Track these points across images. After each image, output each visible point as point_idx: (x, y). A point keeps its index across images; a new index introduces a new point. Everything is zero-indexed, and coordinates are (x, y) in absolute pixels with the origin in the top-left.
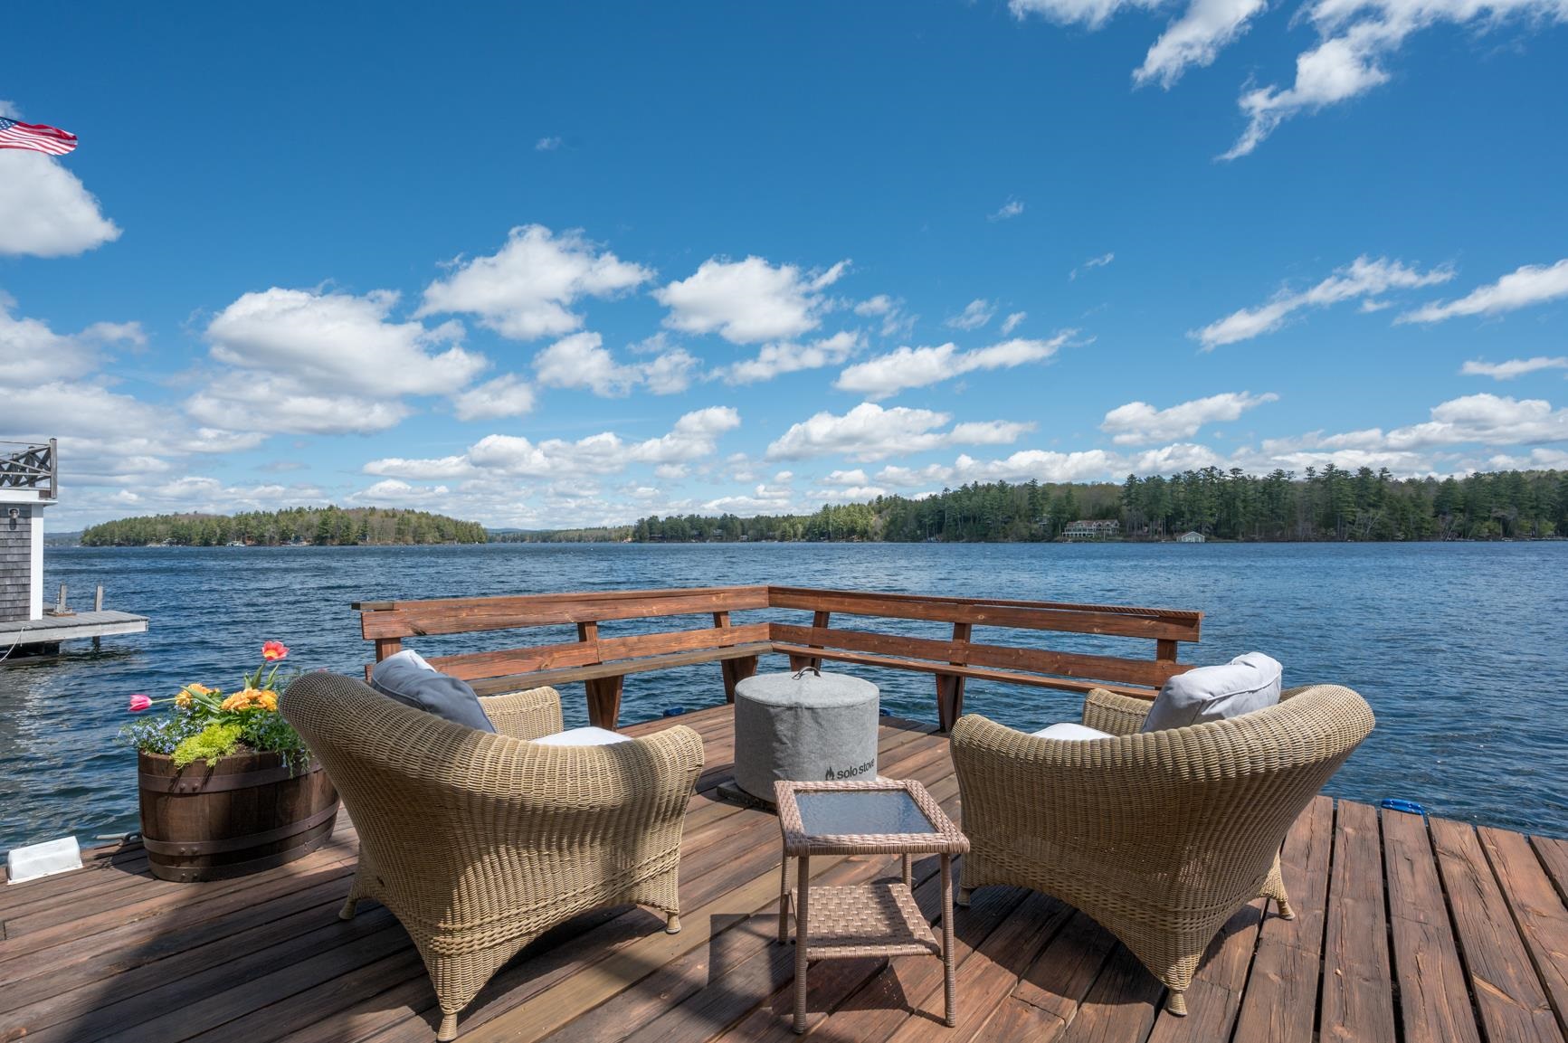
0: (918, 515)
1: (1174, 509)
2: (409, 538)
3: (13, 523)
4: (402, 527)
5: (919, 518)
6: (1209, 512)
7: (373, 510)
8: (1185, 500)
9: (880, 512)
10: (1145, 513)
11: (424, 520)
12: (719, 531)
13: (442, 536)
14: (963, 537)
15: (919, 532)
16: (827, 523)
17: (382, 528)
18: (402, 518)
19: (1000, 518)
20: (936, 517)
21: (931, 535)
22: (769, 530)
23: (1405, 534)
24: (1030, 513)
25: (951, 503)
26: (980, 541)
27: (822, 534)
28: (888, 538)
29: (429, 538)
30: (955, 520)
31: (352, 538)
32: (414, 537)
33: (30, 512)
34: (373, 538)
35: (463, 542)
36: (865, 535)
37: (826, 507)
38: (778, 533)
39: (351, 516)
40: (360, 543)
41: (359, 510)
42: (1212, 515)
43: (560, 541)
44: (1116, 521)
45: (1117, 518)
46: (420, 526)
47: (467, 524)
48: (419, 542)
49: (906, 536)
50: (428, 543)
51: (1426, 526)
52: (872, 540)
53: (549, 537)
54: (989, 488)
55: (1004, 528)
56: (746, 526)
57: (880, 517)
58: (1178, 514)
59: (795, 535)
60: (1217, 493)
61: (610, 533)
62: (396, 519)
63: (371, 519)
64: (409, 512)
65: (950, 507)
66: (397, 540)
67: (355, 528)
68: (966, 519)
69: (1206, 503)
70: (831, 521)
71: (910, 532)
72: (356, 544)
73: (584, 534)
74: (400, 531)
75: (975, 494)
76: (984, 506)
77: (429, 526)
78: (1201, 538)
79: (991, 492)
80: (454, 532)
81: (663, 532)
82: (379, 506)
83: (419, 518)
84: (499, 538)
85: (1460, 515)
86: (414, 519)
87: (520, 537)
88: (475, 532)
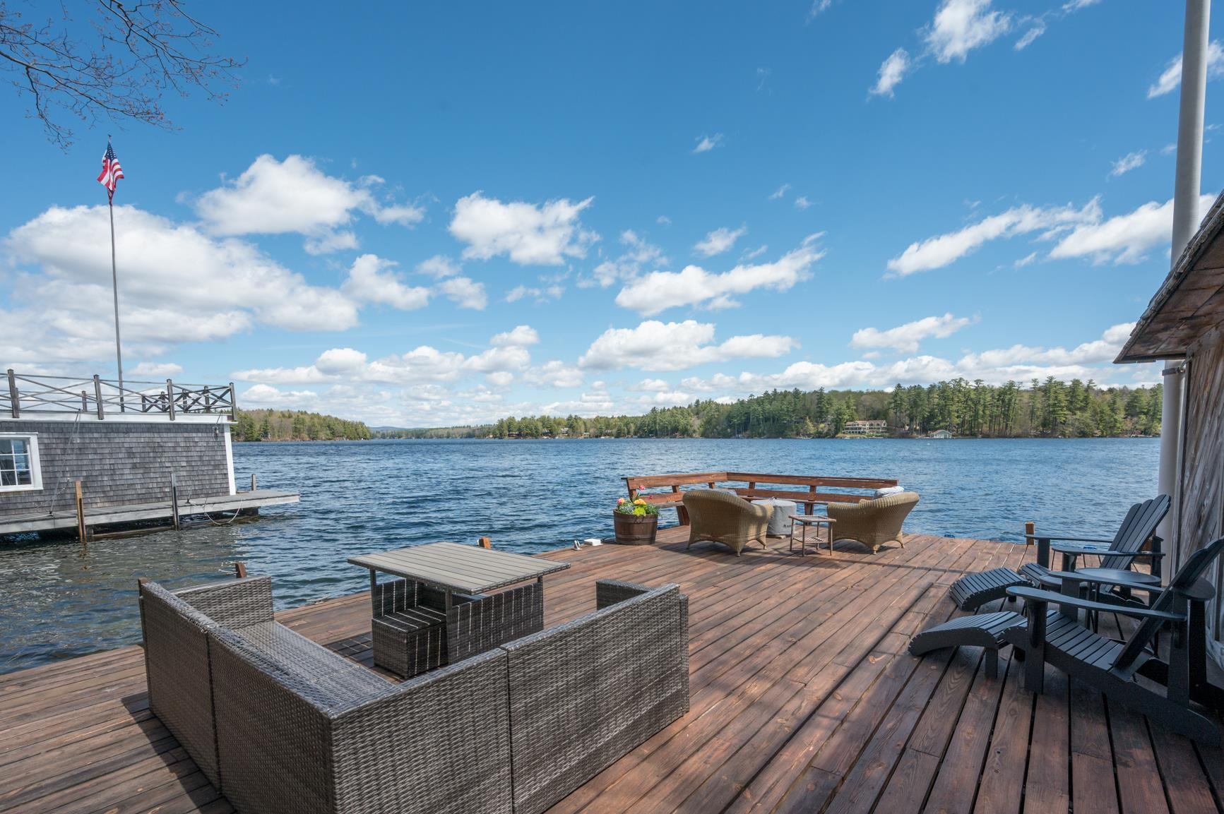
0: (729, 416)
1: (930, 412)
2: (305, 435)
3: (216, 436)
4: (298, 426)
5: (729, 418)
6: (956, 415)
7: (271, 411)
8: (938, 405)
9: (697, 414)
10: (907, 415)
11: (316, 420)
12: (566, 429)
13: (333, 433)
14: (764, 434)
15: (729, 430)
16: (655, 423)
17: (280, 427)
18: (298, 419)
19: (793, 419)
20: (743, 418)
21: (739, 433)
22: (607, 428)
23: (1103, 432)
24: (818, 414)
25: (756, 406)
26: (777, 437)
27: (651, 432)
28: (705, 435)
29: (322, 435)
30: (758, 420)
31: (255, 435)
32: (309, 435)
33: (223, 429)
34: (273, 435)
35: (351, 439)
36: (685, 433)
37: (654, 410)
38: (614, 431)
39: (253, 417)
40: (263, 439)
41: (259, 412)
42: (958, 417)
43: (431, 437)
44: (884, 422)
45: (885, 419)
46: (314, 425)
47: (352, 424)
48: (313, 439)
49: (719, 434)
50: (322, 439)
51: (1118, 425)
52: (691, 436)
53: (422, 434)
54: (786, 394)
55: (797, 427)
56: (588, 425)
57: (698, 418)
58: (932, 416)
59: (629, 433)
60: (963, 399)
61: (474, 431)
62: (292, 420)
63: (270, 419)
64: (302, 413)
65: (755, 410)
66: (294, 437)
67: (257, 427)
68: (767, 419)
69: (954, 408)
70: (658, 421)
71: (722, 430)
72: (260, 441)
73: (451, 431)
74: (296, 430)
75: (774, 399)
76: (782, 410)
77: (321, 425)
78: (949, 435)
79: (787, 398)
80: (343, 430)
81: (519, 430)
82: (275, 408)
83: (312, 418)
84: (379, 435)
85: (1143, 417)
86: (307, 419)
87: (397, 434)
88: (360, 430)
